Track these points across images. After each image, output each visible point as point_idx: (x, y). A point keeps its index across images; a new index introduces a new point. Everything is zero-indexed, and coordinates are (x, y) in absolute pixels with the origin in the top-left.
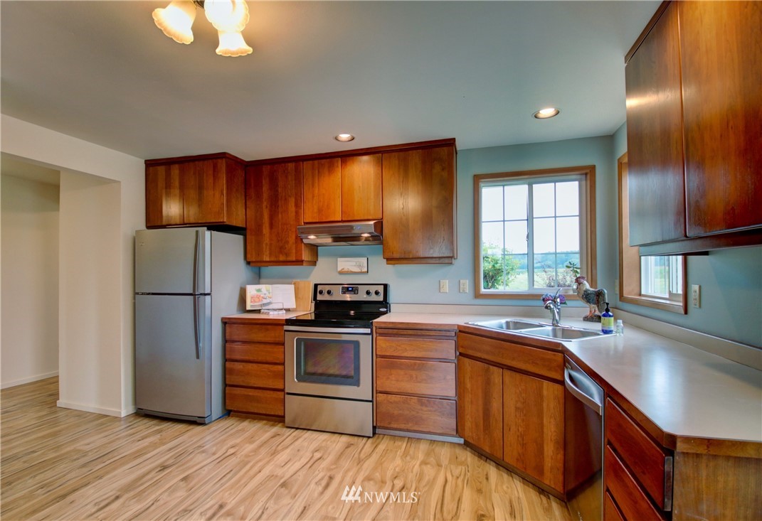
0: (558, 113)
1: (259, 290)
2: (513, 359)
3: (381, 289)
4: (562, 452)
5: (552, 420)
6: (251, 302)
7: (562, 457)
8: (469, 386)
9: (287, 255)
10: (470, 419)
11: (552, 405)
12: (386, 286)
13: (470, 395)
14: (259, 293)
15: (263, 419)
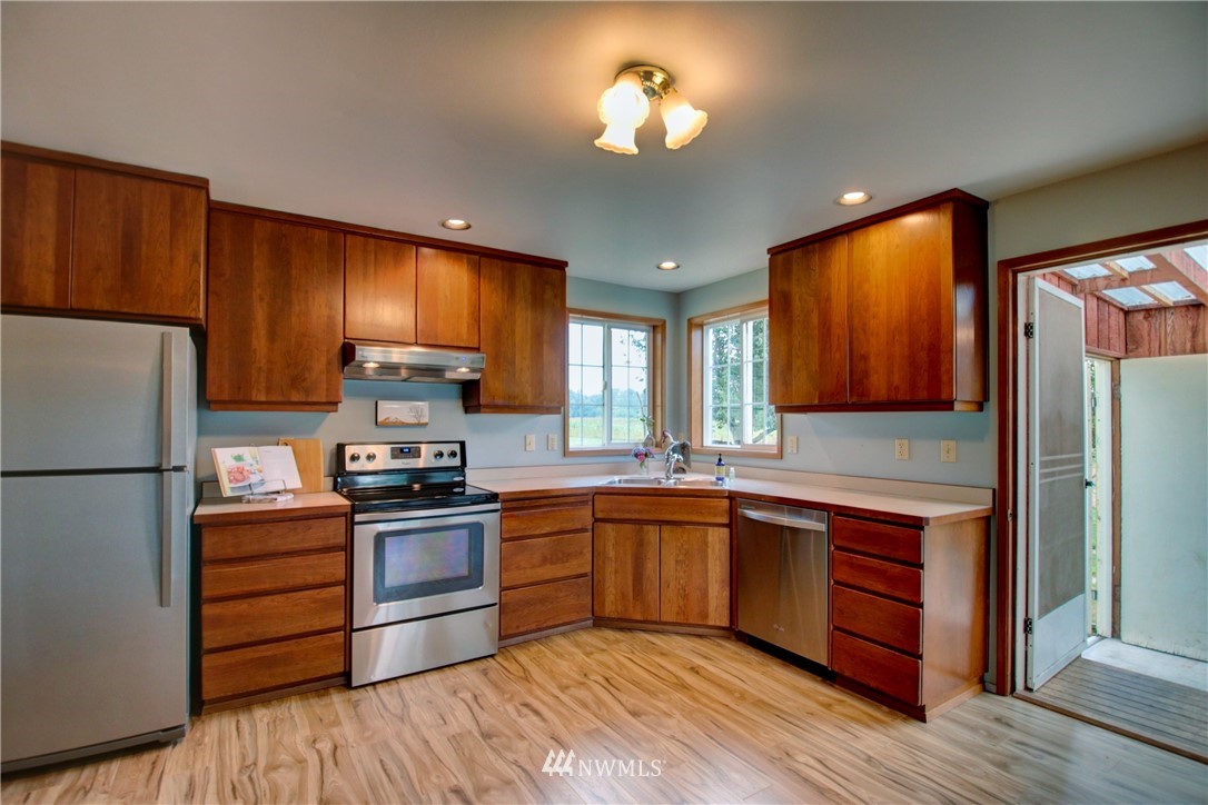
0: (678, 267)
1: (239, 458)
2: (675, 513)
3: (457, 448)
4: (728, 589)
5: (718, 562)
6: (231, 481)
7: (728, 594)
8: (611, 553)
9: (307, 392)
10: (614, 591)
11: (717, 550)
12: (462, 444)
13: (613, 564)
14: (240, 464)
15: (289, 696)
